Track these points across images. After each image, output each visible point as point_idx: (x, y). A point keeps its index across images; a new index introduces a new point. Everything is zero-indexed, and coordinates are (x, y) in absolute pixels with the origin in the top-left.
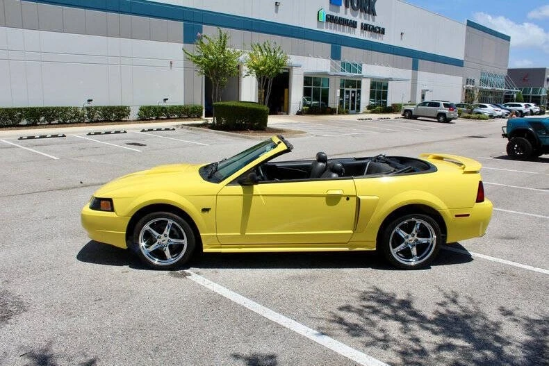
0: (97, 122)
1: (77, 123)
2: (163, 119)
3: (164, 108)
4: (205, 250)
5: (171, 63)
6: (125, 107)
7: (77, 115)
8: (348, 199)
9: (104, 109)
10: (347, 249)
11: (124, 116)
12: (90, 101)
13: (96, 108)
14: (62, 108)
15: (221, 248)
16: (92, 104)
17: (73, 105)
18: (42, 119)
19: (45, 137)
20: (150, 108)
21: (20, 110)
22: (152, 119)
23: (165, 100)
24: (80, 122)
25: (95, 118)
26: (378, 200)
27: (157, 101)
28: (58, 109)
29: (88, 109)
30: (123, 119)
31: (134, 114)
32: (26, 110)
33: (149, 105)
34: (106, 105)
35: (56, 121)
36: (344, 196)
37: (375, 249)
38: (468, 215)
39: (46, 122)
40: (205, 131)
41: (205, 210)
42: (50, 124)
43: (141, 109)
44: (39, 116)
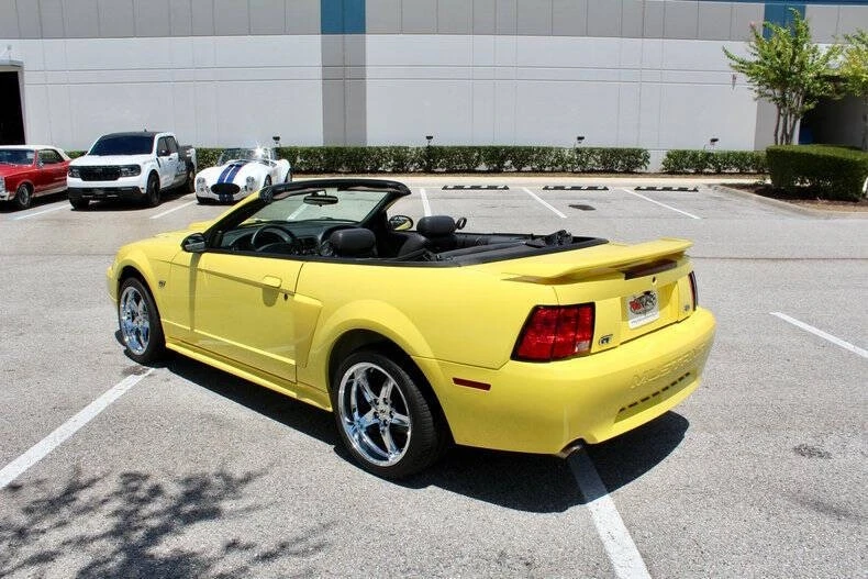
0: (592, 172)
1: (559, 171)
2: (708, 174)
3: (709, 154)
4: (167, 345)
5: (733, 79)
6: (640, 151)
7: (561, 160)
8: (286, 297)
9: (604, 151)
10: (293, 395)
11: (638, 164)
12: (580, 138)
13: (592, 151)
14: (539, 149)
16: (585, 144)
17: (555, 145)
18: (508, 163)
20: (684, 153)
21: (479, 149)
22: (688, 173)
23: (714, 140)
24: (564, 171)
25: (589, 167)
26: (320, 310)
27: (698, 143)
28: (530, 150)
29: (579, 151)
30: (639, 170)
31: (656, 161)
32: (487, 149)
33: (682, 148)
35: (529, 168)
36: (282, 291)
37: (330, 410)
38: (487, 387)
39: (514, 169)
41: (162, 284)
42: (519, 171)
43: (668, 156)
44: (503, 159)
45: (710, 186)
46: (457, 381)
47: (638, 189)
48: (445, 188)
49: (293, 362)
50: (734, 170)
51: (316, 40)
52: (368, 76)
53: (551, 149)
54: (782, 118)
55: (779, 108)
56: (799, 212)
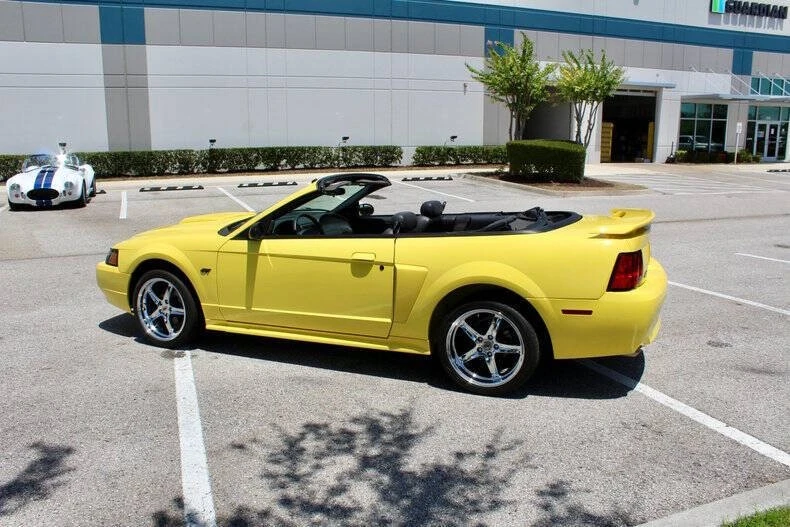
0: (356, 167)
1: (327, 168)
2: (450, 165)
3: (450, 149)
4: (209, 326)
5: (465, 86)
6: (395, 148)
7: (329, 157)
8: (382, 268)
9: (365, 150)
10: (385, 348)
11: (394, 159)
12: (345, 138)
13: (355, 149)
14: (310, 148)
15: (227, 325)
16: (349, 143)
17: (323, 145)
18: (284, 162)
19: (270, 185)
20: (430, 148)
21: (257, 150)
22: (433, 166)
23: (453, 137)
24: (332, 167)
25: (353, 163)
26: (426, 274)
27: (441, 140)
28: (302, 150)
29: (344, 149)
30: (394, 164)
31: (408, 158)
32: (264, 150)
33: (428, 145)
34: (369, 145)
35: (301, 166)
36: (377, 263)
37: (429, 353)
38: (590, 312)
39: (289, 167)
40: (493, 182)
41: (205, 271)
42: (293, 169)
43: (418, 151)
44: (280, 158)
45: (460, 174)
46: (565, 312)
47: (405, 180)
48: (241, 186)
49: (389, 320)
50: (470, 161)
51: (96, 49)
52: (150, 84)
53: (320, 148)
54: (514, 119)
55: (512, 111)
56: (541, 192)
